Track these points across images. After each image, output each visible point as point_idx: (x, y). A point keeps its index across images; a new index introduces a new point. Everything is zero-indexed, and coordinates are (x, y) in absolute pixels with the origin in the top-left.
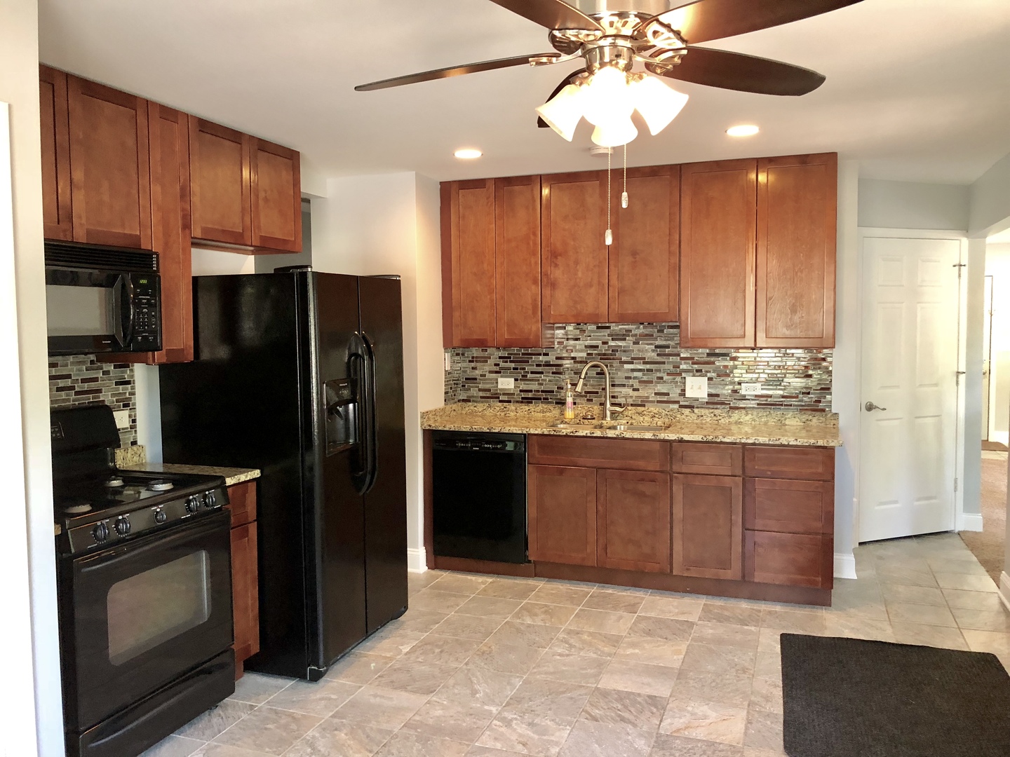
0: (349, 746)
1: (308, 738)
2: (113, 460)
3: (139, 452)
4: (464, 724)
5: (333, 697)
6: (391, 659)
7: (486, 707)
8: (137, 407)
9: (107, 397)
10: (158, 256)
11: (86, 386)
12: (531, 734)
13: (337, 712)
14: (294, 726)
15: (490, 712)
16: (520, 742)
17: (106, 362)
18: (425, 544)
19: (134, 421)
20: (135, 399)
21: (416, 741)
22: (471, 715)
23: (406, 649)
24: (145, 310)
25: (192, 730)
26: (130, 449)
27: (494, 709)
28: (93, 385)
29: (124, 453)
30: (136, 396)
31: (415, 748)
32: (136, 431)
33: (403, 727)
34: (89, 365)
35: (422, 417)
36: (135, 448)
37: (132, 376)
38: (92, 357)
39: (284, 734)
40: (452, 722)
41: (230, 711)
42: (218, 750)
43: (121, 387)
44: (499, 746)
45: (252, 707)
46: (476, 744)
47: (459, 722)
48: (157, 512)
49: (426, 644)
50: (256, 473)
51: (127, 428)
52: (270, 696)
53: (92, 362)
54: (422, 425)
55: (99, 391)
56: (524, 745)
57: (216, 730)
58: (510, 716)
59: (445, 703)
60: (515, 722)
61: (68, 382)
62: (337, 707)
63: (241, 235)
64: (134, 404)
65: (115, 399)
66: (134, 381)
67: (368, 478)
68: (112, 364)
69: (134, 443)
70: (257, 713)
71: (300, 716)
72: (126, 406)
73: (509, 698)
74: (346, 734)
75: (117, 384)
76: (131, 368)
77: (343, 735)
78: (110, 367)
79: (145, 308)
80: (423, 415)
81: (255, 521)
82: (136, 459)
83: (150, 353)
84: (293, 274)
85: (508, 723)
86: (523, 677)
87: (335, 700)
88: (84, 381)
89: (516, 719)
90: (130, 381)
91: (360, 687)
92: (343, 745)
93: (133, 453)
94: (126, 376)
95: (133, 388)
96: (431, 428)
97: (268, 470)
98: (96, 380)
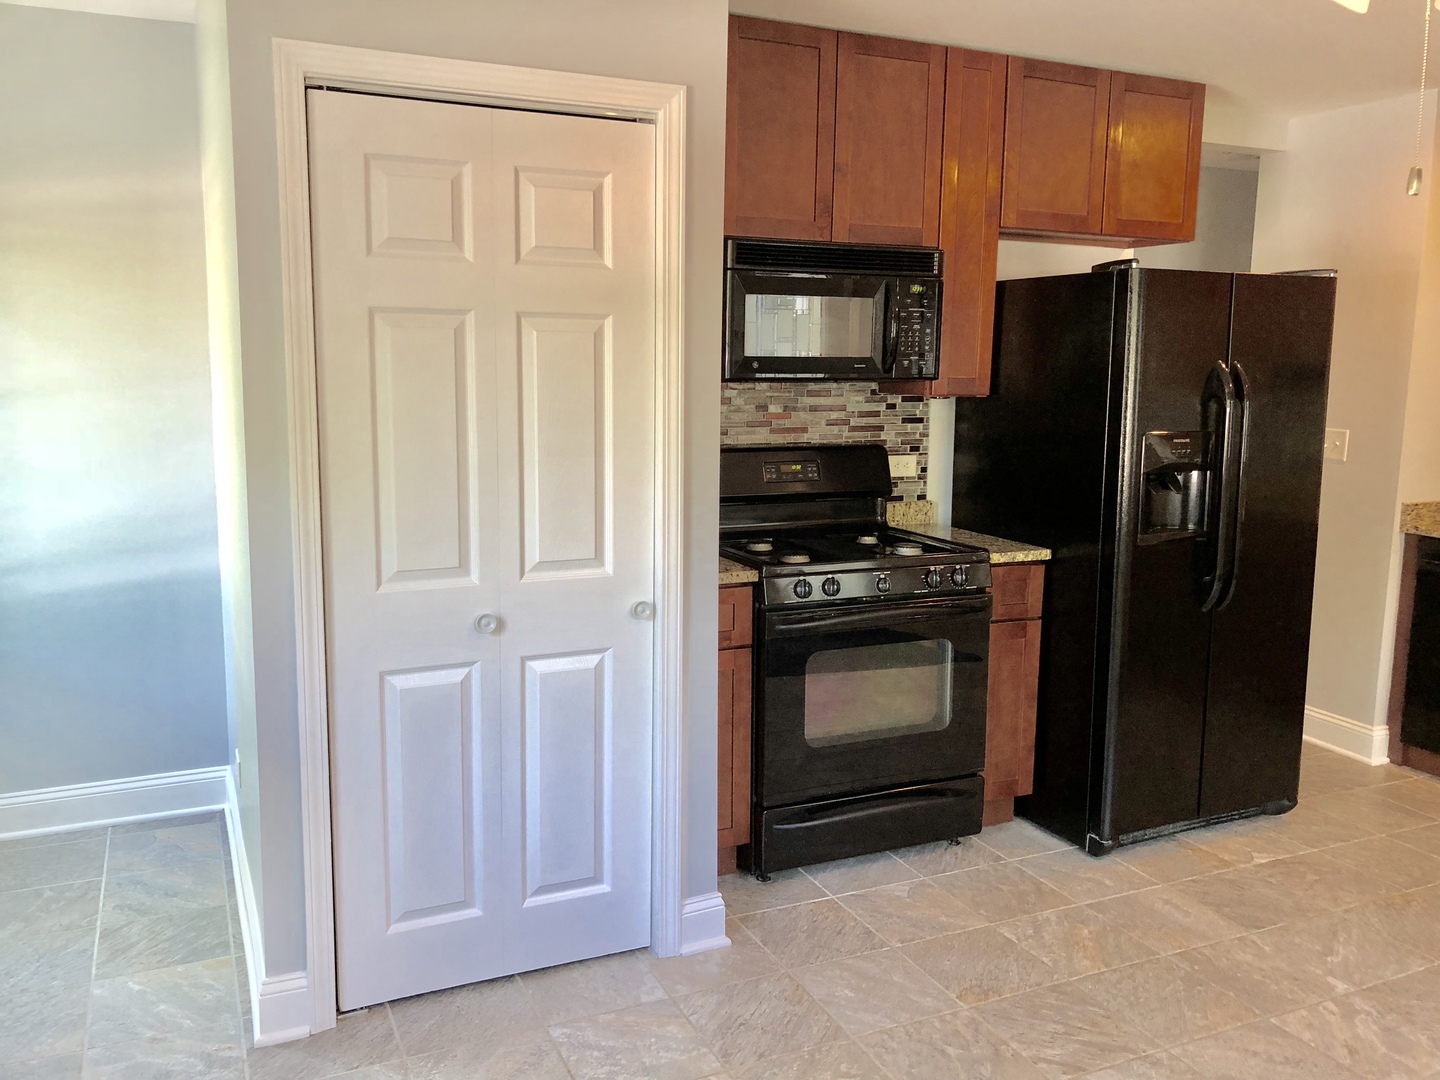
0: (1084, 946)
1: (1040, 918)
2: (884, 513)
3: (925, 510)
4: (1274, 987)
5: (1108, 882)
6: (1227, 864)
7: (1330, 979)
8: (930, 453)
9: (889, 437)
10: (941, 254)
11: (864, 421)
12: (1377, 1043)
13: (1099, 903)
14: (1032, 899)
15: (1332, 988)
16: (1347, 1046)
17: (892, 393)
18: (1390, 720)
19: (924, 470)
20: (928, 441)
21: (1181, 979)
22: (1296, 979)
23: (1261, 859)
24: (917, 327)
25: (916, 858)
26: (913, 505)
27: (1341, 987)
28: (872, 421)
29: (904, 507)
30: (930, 437)
31: (1171, 986)
32: (925, 482)
33: (1176, 954)
34: (869, 395)
35: (1403, 512)
36: (921, 503)
37: (927, 413)
38: (874, 386)
39: (1014, 902)
40: (1256, 977)
41: (970, 854)
42: (930, 890)
43: (909, 425)
44: (1307, 1036)
45: (999, 858)
46: (1273, 1020)
47: (1268, 981)
48: (880, 579)
49: (1300, 863)
50: (1045, 554)
51: (914, 478)
52: (1030, 853)
53: (873, 392)
54: (1402, 526)
55: (881, 428)
56: (1352, 1052)
57: (942, 868)
58: (1359, 1003)
59: (1267, 949)
60: (1363, 1016)
61: (841, 415)
62: (1103, 896)
63: (1084, 220)
64: (926, 448)
65: (900, 440)
66: (928, 418)
67: (1217, 587)
68: (900, 396)
69: (922, 497)
70: (999, 868)
71: (1047, 890)
72: (915, 449)
73: (1381, 981)
74: (1090, 933)
75: (905, 421)
76: (925, 401)
77: (1086, 931)
78: (897, 400)
79: (917, 324)
80: (1410, 509)
81: (1039, 618)
82: (921, 517)
83: (927, 382)
84: (1112, 273)
85: (1349, 1014)
86: (1433, 961)
87: (1108, 887)
88: (862, 415)
89: (1368, 1014)
90: (923, 419)
91: (1157, 884)
92: (1077, 943)
93: (917, 509)
94: (918, 412)
95: (926, 428)
96: (1418, 533)
97: (1064, 552)
98: (876, 414)
